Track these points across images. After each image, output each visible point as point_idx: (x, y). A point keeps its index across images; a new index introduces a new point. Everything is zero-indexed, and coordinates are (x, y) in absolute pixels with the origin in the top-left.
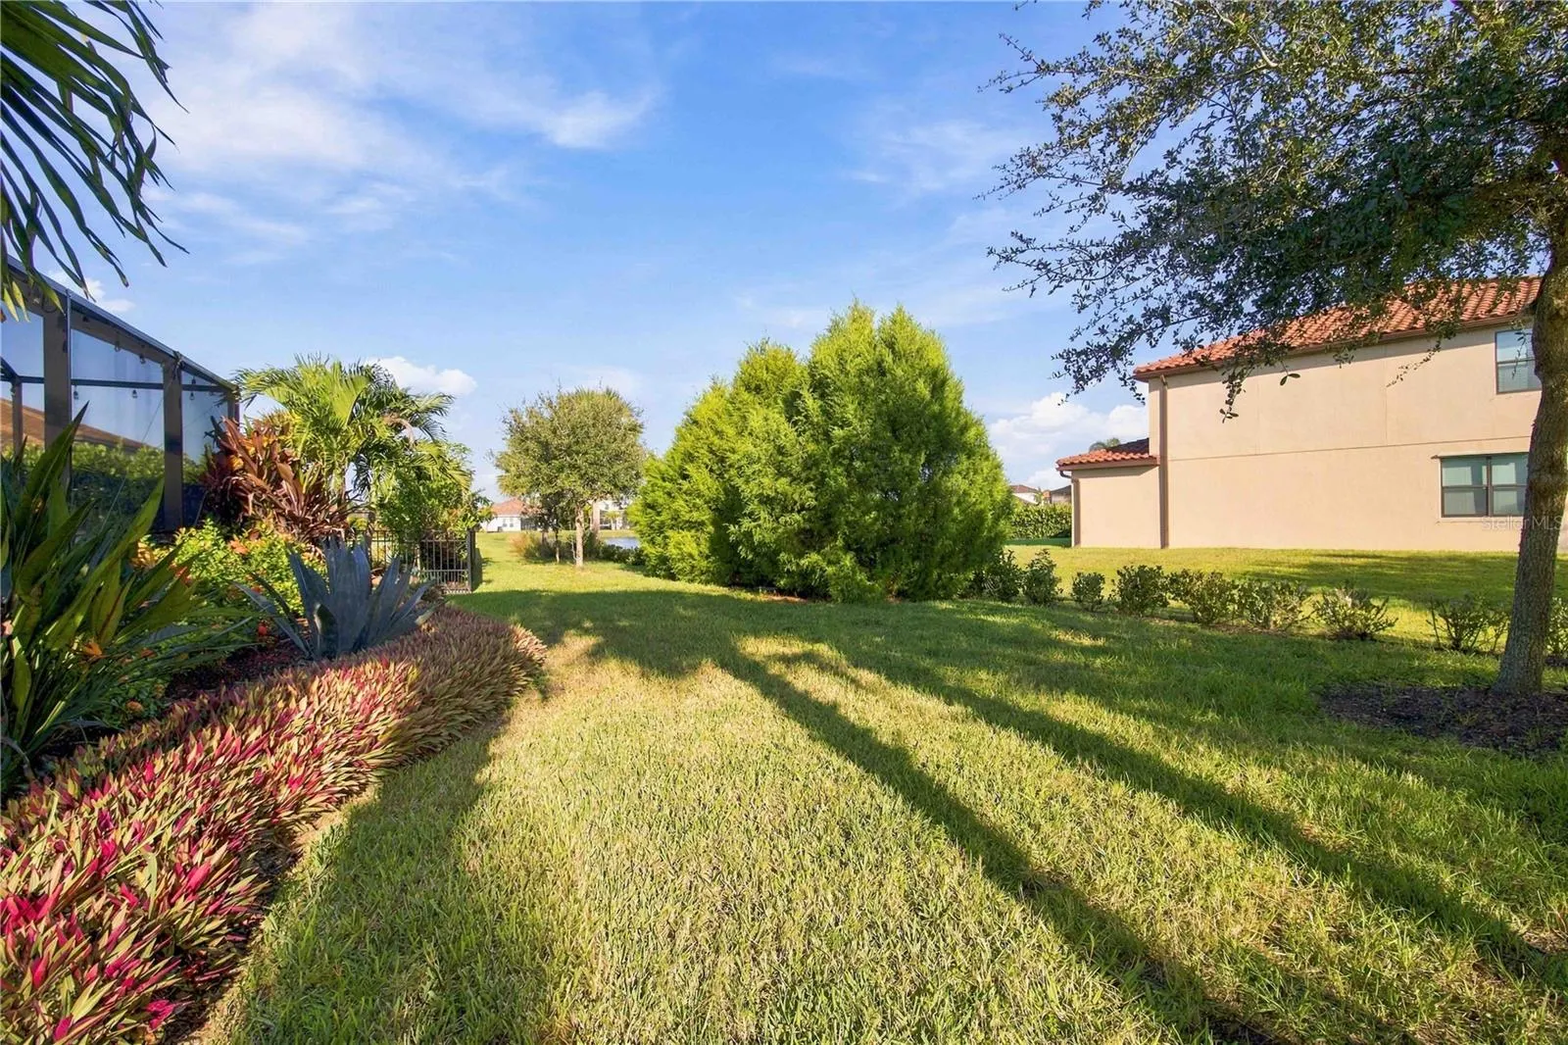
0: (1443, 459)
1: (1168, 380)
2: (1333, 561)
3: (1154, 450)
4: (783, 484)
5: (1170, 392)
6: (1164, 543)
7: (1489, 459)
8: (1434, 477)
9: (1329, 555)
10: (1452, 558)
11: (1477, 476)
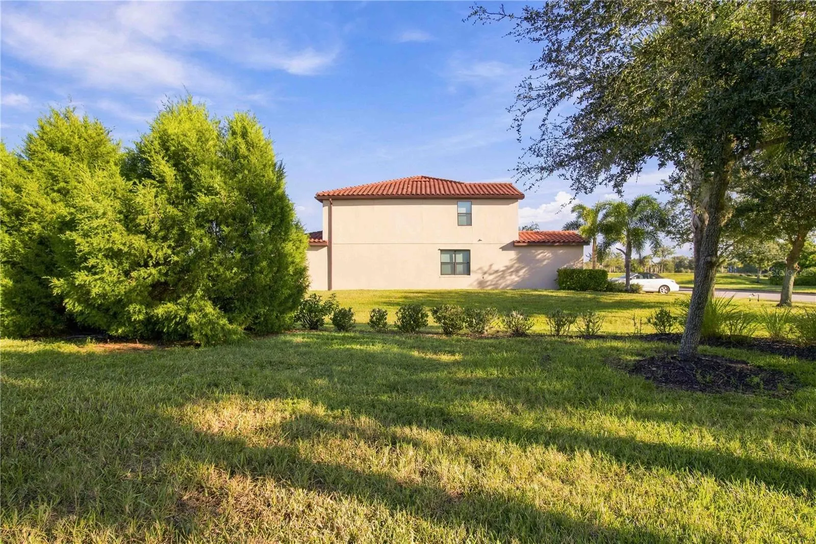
0: (442, 251)
1: (334, 202)
2: (412, 295)
3: (325, 237)
4: (139, 241)
5: (334, 208)
6: (330, 288)
7: (455, 251)
8: (437, 258)
9: (417, 293)
10: (450, 292)
11: (451, 258)
